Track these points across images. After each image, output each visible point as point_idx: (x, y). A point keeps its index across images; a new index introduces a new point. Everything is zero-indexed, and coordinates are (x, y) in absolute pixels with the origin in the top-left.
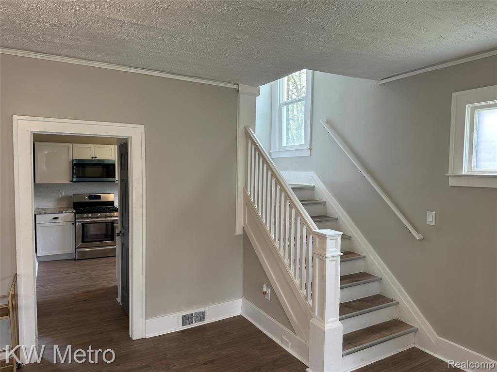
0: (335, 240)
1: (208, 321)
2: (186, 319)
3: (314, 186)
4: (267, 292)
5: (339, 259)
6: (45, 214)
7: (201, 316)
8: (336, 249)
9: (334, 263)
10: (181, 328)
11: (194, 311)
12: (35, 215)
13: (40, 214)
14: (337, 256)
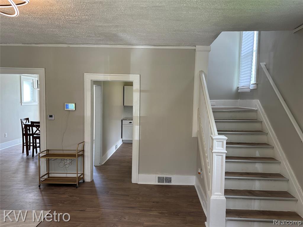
0: (221, 142)
1: (173, 183)
2: (160, 179)
3: (257, 110)
4: (201, 173)
5: (224, 156)
6: (126, 120)
7: (169, 180)
8: (222, 148)
9: (220, 157)
10: (157, 183)
11: (165, 176)
12: (122, 120)
13: (124, 120)
14: (224, 153)
